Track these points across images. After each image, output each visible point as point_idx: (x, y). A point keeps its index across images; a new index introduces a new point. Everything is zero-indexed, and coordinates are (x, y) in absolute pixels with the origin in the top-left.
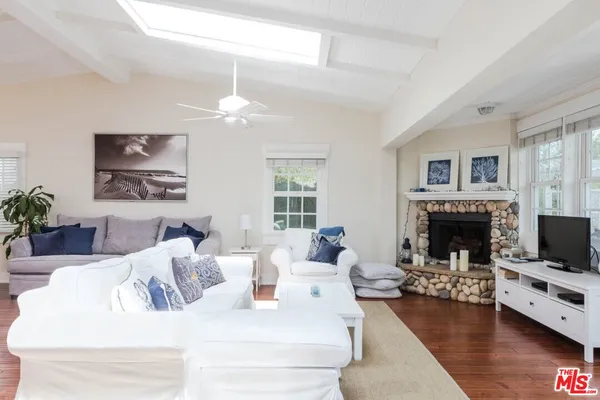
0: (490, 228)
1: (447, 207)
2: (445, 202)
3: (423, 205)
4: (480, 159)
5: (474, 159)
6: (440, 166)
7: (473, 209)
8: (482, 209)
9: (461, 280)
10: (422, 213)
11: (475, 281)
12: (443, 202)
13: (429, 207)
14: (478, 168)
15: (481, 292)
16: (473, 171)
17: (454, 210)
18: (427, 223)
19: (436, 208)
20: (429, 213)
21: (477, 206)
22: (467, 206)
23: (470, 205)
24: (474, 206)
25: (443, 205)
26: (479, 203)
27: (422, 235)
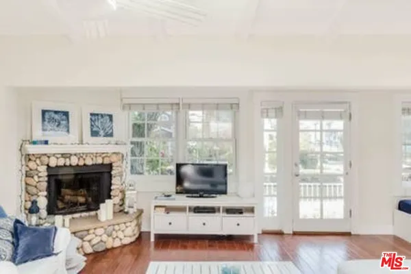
0: (111, 176)
1: (74, 160)
2: (71, 154)
3: (45, 159)
4: (98, 115)
5: (91, 114)
6: (56, 117)
7: (99, 161)
8: (107, 161)
9: (116, 227)
13: (53, 163)
14: (96, 123)
16: (92, 125)
17: (81, 163)
19: (61, 162)
21: (103, 158)
22: (94, 158)
23: (96, 157)
24: (100, 158)
25: (69, 158)
26: (104, 155)
27: (40, 194)
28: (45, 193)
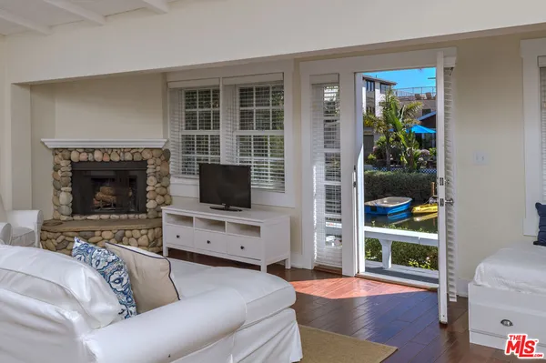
0: (146, 176)
1: (98, 156)
2: (94, 149)
3: (66, 153)
7: (128, 157)
8: (137, 157)
9: (128, 233)
10: (63, 163)
11: (143, 232)
12: (93, 151)
13: (74, 156)
15: (149, 242)
17: (106, 159)
18: (70, 174)
19: (84, 157)
20: (72, 162)
21: (133, 154)
22: (122, 154)
23: (124, 153)
24: (129, 154)
25: (93, 153)
26: (134, 151)
27: (63, 189)
28: (70, 189)
